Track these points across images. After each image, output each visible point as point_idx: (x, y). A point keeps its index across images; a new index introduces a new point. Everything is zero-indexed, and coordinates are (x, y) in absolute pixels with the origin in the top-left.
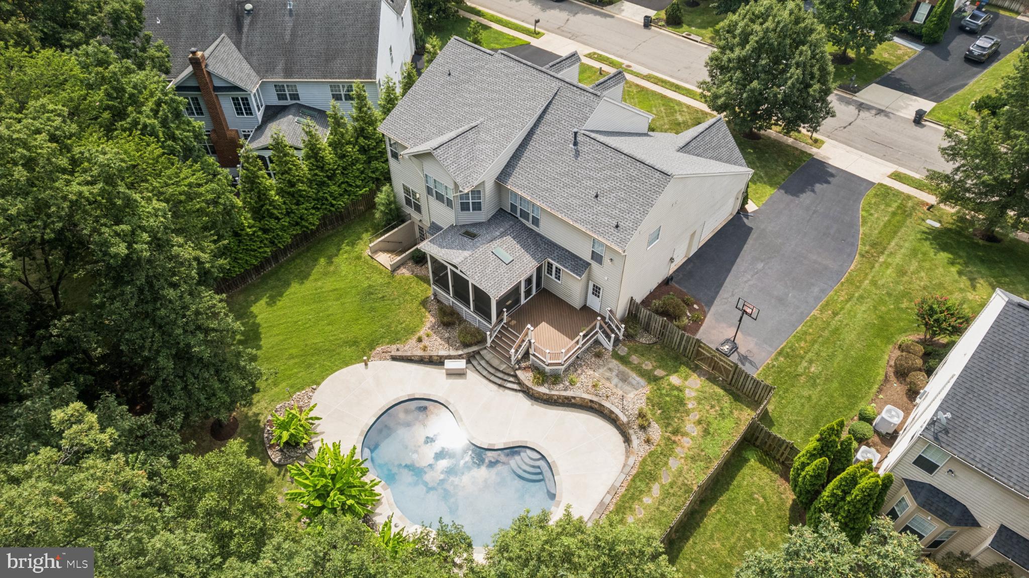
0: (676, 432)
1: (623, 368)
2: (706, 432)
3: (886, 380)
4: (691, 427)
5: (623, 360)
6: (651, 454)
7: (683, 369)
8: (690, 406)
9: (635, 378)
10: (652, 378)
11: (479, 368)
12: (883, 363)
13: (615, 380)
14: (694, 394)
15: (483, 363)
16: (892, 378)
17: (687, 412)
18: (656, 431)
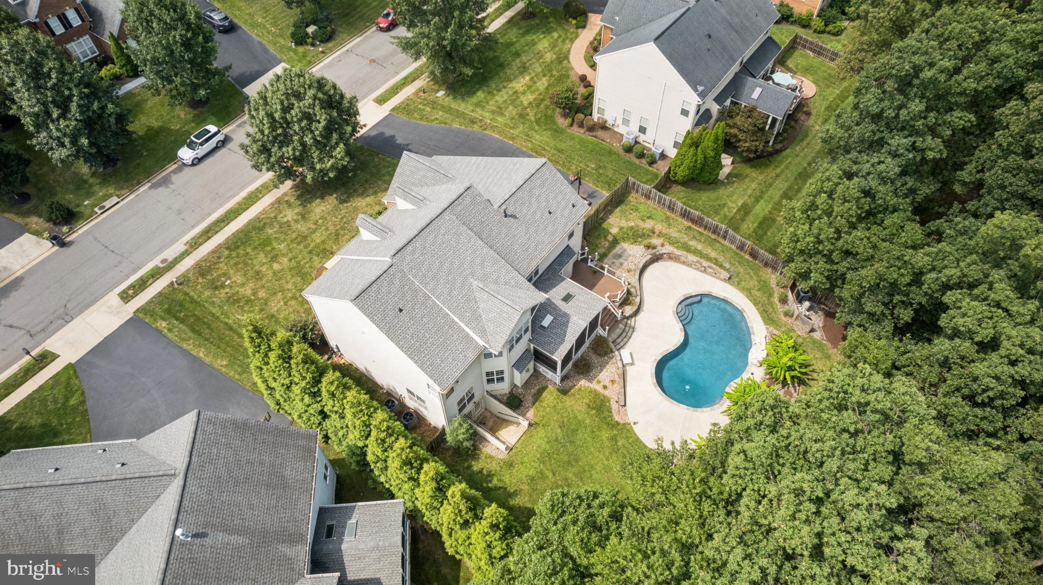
0: (654, 233)
1: (610, 256)
2: (649, 218)
3: (595, 137)
4: (649, 224)
5: (603, 257)
6: (670, 244)
7: (605, 225)
8: (633, 224)
9: (617, 250)
10: (615, 242)
11: (622, 344)
12: (583, 136)
13: (621, 260)
14: (623, 221)
15: (618, 341)
16: (595, 134)
17: (637, 226)
18: (656, 241)
